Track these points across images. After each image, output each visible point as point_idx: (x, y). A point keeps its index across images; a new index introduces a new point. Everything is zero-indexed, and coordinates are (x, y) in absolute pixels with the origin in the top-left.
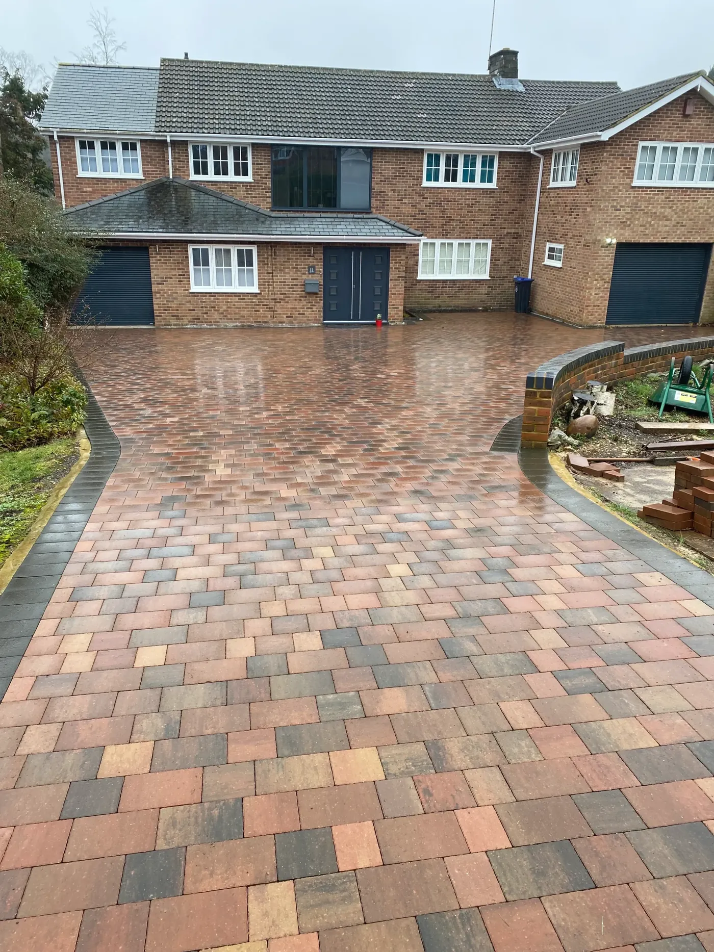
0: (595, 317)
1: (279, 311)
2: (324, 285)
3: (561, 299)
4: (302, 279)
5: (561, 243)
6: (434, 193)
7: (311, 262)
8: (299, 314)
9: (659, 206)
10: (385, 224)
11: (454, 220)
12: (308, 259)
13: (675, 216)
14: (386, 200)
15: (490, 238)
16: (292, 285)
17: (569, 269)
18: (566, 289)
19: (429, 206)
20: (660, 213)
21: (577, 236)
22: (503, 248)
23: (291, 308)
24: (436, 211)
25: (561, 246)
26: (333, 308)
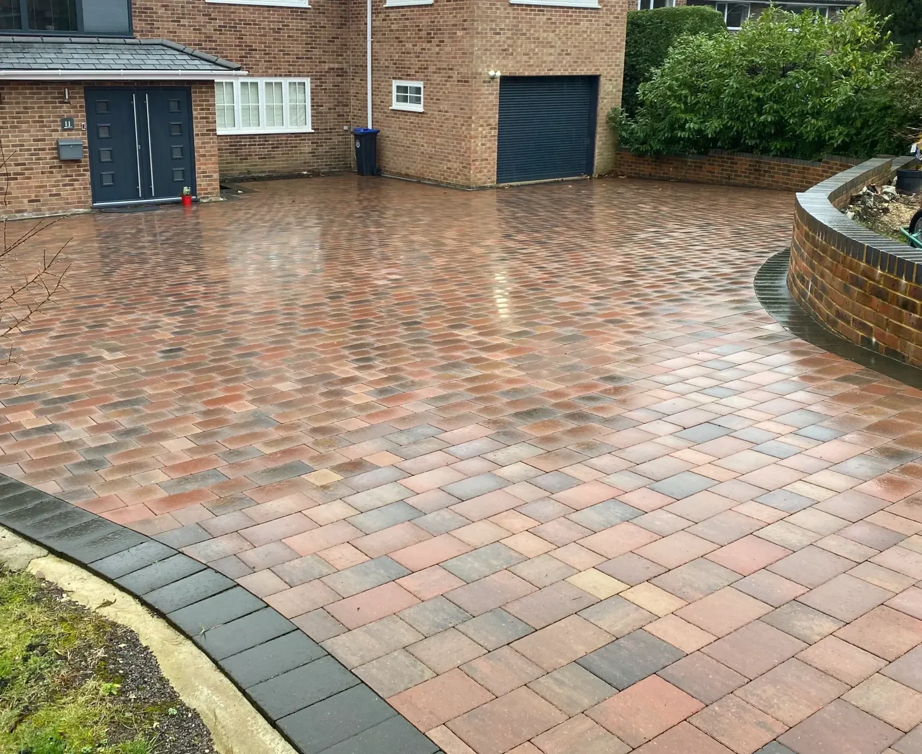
0: (484, 175)
1: (15, 193)
2: (90, 147)
3: (428, 154)
4: (53, 140)
5: (417, 80)
6: (224, 12)
7: (65, 112)
8: (51, 195)
9: (541, 30)
10: (178, 53)
11: (256, 50)
12: (61, 107)
13: (559, 42)
14: (154, 21)
15: (308, 76)
16: (35, 150)
17: (436, 113)
18: (434, 140)
19: (219, 29)
20: (543, 38)
21: (445, 69)
22: (326, 89)
23: (36, 187)
24: (230, 38)
25: (420, 84)
26: (107, 182)
